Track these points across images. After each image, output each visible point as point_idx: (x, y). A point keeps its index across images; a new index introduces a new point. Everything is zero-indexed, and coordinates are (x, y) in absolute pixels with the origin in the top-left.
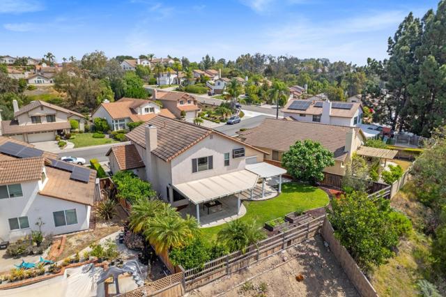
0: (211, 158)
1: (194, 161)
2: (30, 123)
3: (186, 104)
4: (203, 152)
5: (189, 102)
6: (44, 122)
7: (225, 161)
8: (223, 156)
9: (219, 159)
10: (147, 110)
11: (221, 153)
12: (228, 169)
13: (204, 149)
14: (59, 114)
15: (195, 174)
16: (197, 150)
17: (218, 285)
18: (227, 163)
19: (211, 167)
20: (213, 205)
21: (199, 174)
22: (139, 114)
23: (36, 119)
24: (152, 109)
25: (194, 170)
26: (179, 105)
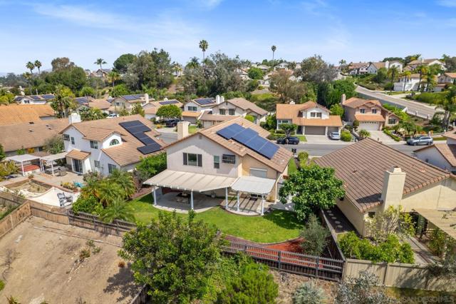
0: (200, 156)
1: (185, 155)
3: (370, 114)
4: (192, 149)
6: (227, 114)
7: (215, 163)
8: (212, 158)
9: (208, 159)
10: (313, 114)
11: (210, 154)
12: (218, 172)
13: (193, 147)
14: (238, 109)
15: (185, 166)
16: (187, 147)
18: (217, 166)
19: (200, 165)
20: (184, 197)
21: (188, 167)
22: (304, 117)
23: (222, 111)
24: (319, 115)
25: (185, 163)
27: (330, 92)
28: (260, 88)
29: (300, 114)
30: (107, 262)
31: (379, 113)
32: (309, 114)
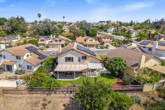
0: (72, 58)
1: (66, 58)
2: (55, 42)
3: (107, 39)
4: (69, 55)
5: (108, 38)
7: (79, 60)
8: (77, 58)
9: (76, 59)
10: (90, 40)
11: (77, 57)
12: (80, 63)
13: (70, 54)
14: (62, 40)
15: (66, 62)
16: (67, 55)
17: (39, 95)
18: (79, 61)
19: (73, 61)
21: (67, 63)
22: (87, 41)
24: (92, 40)
25: (66, 61)
26: (103, 40)
27: (90, 33)
28: (64, 32)
29: (85, 41)
30: (57, 105)
31: (109, 39)
32: (88, 40)
